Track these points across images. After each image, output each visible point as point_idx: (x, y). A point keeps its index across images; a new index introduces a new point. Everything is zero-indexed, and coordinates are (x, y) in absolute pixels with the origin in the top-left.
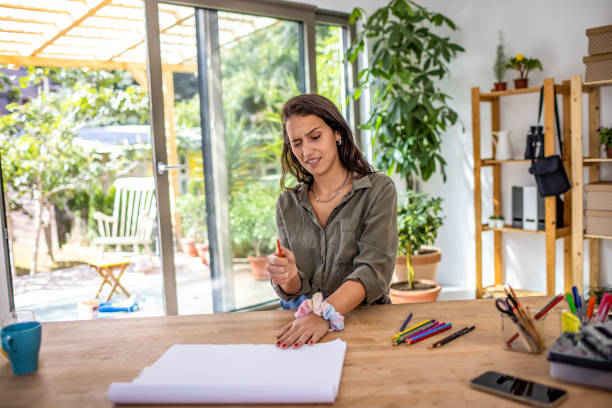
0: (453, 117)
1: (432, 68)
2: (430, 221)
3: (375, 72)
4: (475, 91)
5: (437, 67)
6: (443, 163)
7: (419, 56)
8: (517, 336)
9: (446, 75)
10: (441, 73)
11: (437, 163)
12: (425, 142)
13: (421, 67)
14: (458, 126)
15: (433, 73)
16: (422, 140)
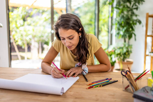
0: (140, 22)
1: (134, 7)
2: (128, 51)
3: (116, 8)
4: (147, 14)
5: (136, 7)
6: (135, 35)
7: (130, 4)
8: (128, 86)
9: (139, 9)
10: (137, 9)
11: (133, 35)
12: (131, 29)
13: (131, 7)
14: (141, 25)
15: (135, 9)
16: (129, 29)
